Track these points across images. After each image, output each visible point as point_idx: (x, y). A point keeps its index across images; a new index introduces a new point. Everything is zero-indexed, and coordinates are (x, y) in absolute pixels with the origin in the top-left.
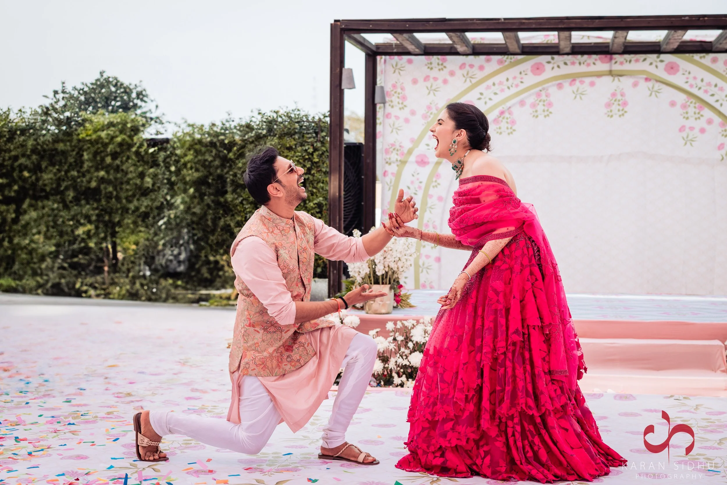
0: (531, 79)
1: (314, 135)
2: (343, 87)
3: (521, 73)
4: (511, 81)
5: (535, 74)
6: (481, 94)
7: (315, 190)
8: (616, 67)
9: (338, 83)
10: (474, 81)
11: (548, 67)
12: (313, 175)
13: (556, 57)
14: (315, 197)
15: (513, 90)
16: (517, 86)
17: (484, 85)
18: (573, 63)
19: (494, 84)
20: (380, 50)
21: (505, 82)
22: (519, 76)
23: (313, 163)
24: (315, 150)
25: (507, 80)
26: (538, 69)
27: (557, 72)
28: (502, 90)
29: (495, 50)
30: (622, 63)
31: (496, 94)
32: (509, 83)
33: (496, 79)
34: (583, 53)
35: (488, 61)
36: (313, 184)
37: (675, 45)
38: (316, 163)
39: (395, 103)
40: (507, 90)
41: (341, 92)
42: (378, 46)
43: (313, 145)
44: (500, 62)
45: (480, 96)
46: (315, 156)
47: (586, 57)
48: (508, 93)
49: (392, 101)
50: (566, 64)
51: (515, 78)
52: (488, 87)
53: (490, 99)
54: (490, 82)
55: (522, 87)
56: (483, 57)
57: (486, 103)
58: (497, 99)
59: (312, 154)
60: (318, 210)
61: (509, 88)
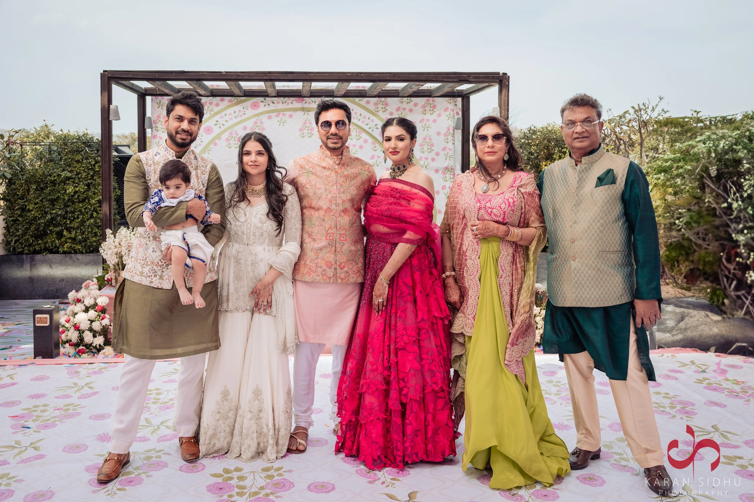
0: (250, 112)
1: (96, 152)
2: (110, 119)
3: (244, 108)
4: (237, 113)
5: (253, 109)
6: (217, 121)
7: (96, 191)
8: (306, 106)
9: (107, 116)
10: (212, 113)
11: (262, 104)
12: (95, 180)
13: (267, 98)
14: (96, 196)
15: (239, 119)
16: (241, 116)
17: (219, 116)
18: (278, 103)
19: (226, 115)
20: (148, 93)
21: (233, 114)
22: (242, 110)
23: (95, 172)
24: (97, 162)
25: (235, 112)
26: (255, 106)
27: (267, 108)
28: (231, 119)
29: (226, 94)
30: (309, 103)
31: (227, 121)
32: (236, 115)
33: (228, 112)
34: (284, 96)
35: (222, 100)
36: (95, 187)
37: (343, 92)
38: (97, 171)
39: (159, 128)
40: (234, 118)
41: (110, 123)
42: (146, 90)
43: (95, 159)
44: (230, 101)
45: (216, 123)
46: (96, 167)
47: (286, 99)
48: (235, 121)
49: (157, 127)
50: (273, 103)
51: (240, 111)
52: (222, 117)
53: (223, 125)
54: (223, 114)
55: (244, 117)
56: (218, 98)
57: (220, 127)
58: (227, 125)
59: (94, 165)
60: (98, 205)
61: (235, 117)
